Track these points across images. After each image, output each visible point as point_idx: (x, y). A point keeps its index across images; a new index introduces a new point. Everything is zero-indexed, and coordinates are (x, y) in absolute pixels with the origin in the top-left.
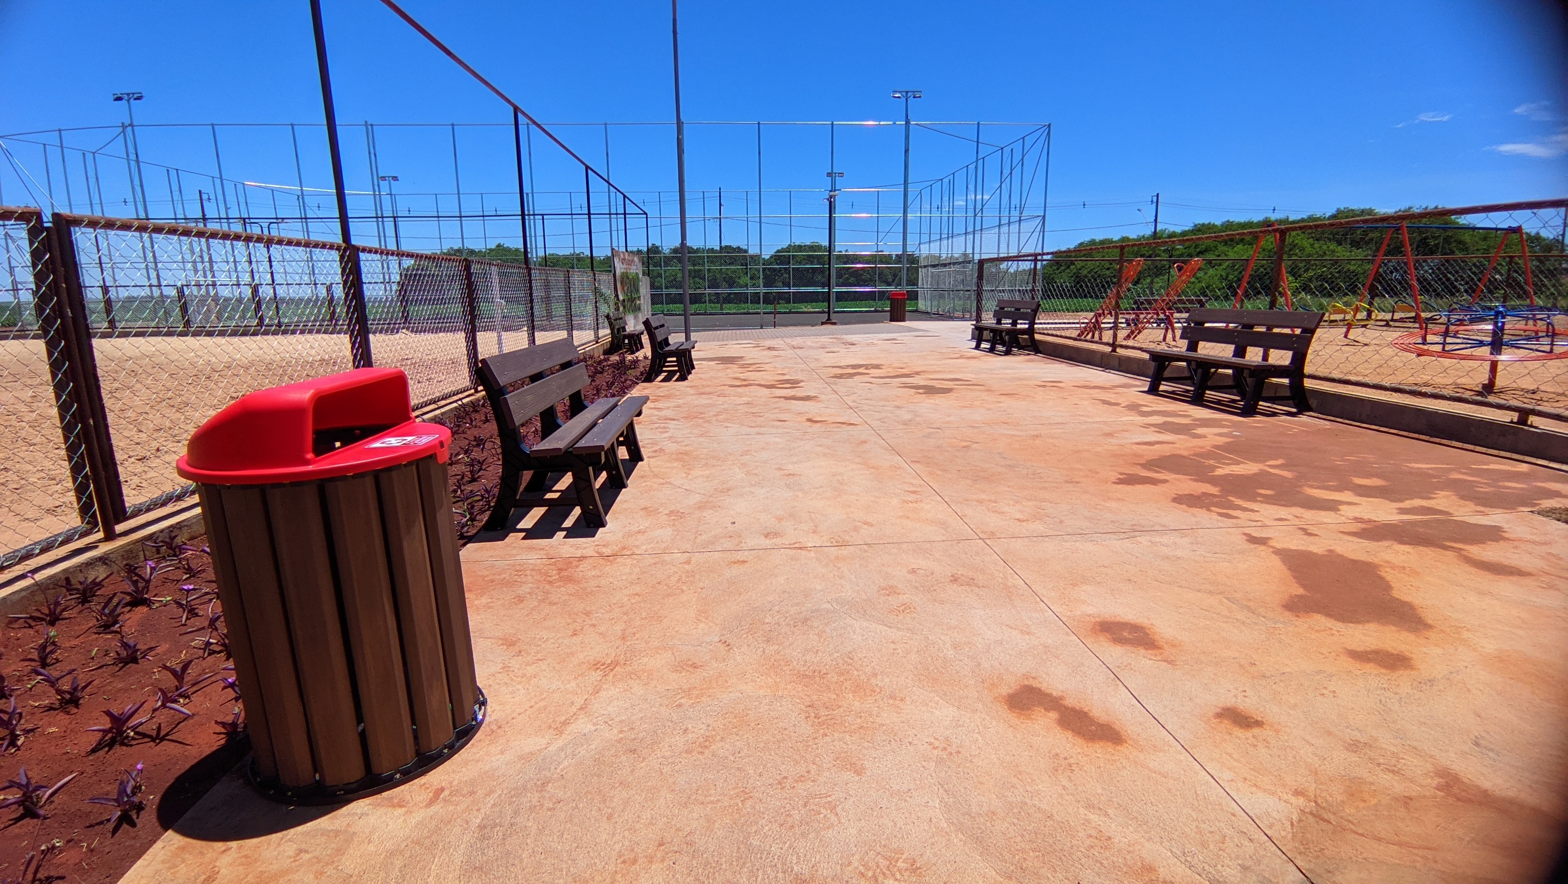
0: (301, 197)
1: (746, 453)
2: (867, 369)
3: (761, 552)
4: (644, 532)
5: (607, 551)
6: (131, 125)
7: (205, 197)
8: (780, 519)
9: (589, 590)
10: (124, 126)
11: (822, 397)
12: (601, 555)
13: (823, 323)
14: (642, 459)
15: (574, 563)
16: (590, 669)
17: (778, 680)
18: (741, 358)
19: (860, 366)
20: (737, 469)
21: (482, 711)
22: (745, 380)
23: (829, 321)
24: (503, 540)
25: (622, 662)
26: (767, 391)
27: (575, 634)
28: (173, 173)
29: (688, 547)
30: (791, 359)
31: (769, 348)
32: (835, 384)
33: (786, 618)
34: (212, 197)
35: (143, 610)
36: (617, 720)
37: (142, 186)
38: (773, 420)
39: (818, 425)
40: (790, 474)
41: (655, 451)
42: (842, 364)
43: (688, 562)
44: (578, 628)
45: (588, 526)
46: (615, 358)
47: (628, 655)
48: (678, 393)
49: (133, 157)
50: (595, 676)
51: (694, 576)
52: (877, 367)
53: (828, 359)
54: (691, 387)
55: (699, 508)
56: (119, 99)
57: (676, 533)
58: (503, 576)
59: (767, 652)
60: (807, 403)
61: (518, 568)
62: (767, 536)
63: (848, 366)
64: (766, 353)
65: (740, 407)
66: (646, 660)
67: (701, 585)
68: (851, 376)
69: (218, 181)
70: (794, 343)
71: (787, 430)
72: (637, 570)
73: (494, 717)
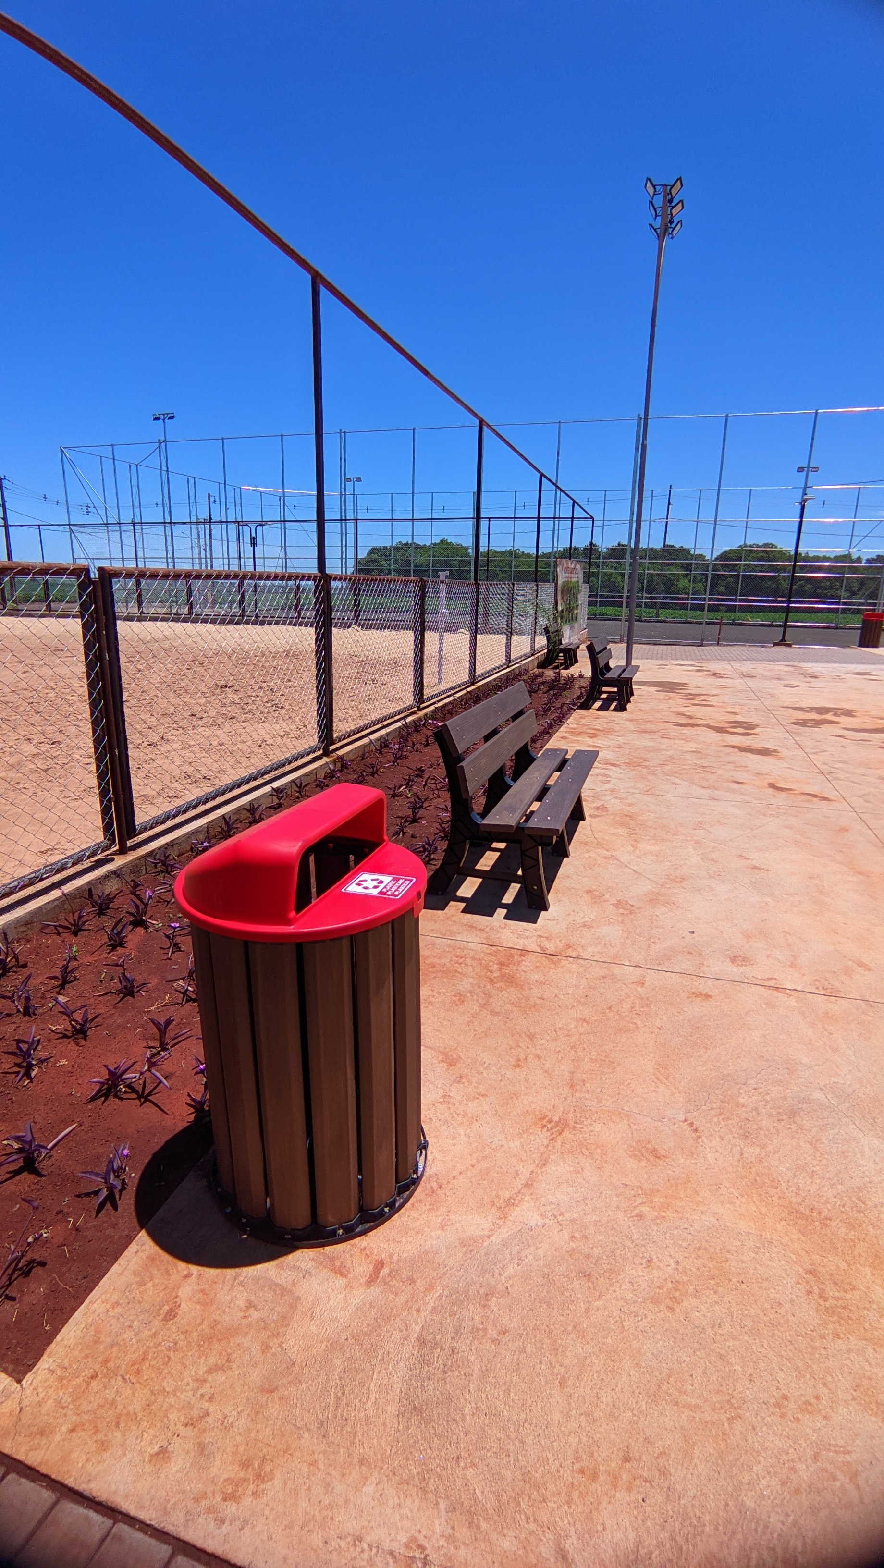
0: (283, 498)
1: (699, 826)
2: (835, 715)
3: (728, 984)
4: (590, 927)
5: (550, 947)
6: (165, 441)
7: (212, 499)
8: (748, 936)
9: (532, 1002)
10: (160, 443)
11: (784, 752)
12: (544, 952)
13: (775, 644)
14: (583, 819)
15: (516, 957)
16: (535, 1123)
17: (763, 1210)
18: (684, 684)
19: (827, 710)
20: (691, 849)
21: (423, 1157)
22: (690, 717)
23: (783, 642)
24: (443, 909)
25: (571, 1123)
26: (716, 736)
27: (518, 1066)
28: (192, 480)
29: (639, 958)
30: (741, 691)
31: (714, 674)
32: (799, 734)
33: (767, 1102)
34: (217, 499)
35: (140, 930)
36: (567, 1215)
37: (169, 494)
38: (728, 781)
39: (783, 795)
40: (755, 867)
41: (597, 808)
42: (804, 705)
43: (642, 983)
44: (522, 1057)
45: (530, 907)
46: (549, 673)
47: (578, 1115)
48: (617, 728)
49: (164, 468)
50: (541, 1137)
51: (648, 1006)
52: (849, 713)
53: (787, 697)
54: (631, 720)
55: (651, 901)
56: (157, 419)
57: (625, 935)
58: (443, 961)
59: (746, 1155)
60: (766, 759)
61: (459, 952)
62: (733, 959)
63: (812, 709)
64: (712, 680)
65: (688, 756)
66: (597, 1127)
67: (658, 1023)
68: (817, 723)
69: (222, 486)
70: (744, 669)
71: (746, 798)
72: (584, 983)
73: (434, 1170)
